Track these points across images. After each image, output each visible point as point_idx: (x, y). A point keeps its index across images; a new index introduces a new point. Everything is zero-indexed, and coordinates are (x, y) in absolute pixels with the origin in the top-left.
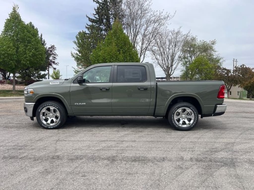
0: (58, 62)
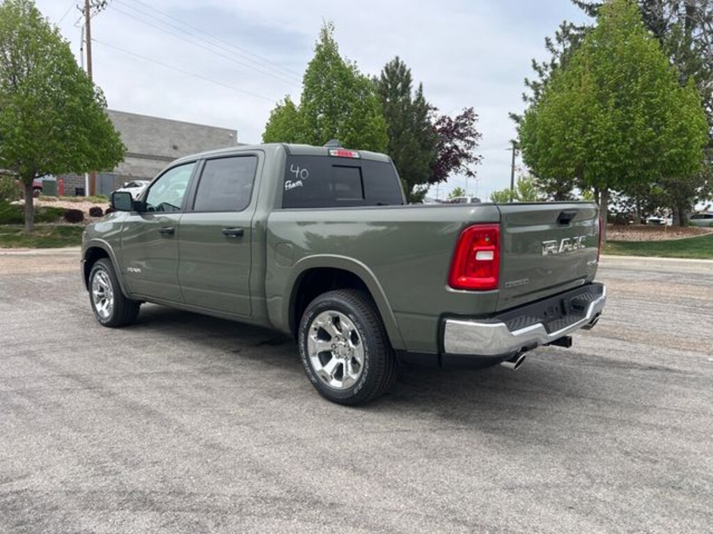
0: (480, 154)
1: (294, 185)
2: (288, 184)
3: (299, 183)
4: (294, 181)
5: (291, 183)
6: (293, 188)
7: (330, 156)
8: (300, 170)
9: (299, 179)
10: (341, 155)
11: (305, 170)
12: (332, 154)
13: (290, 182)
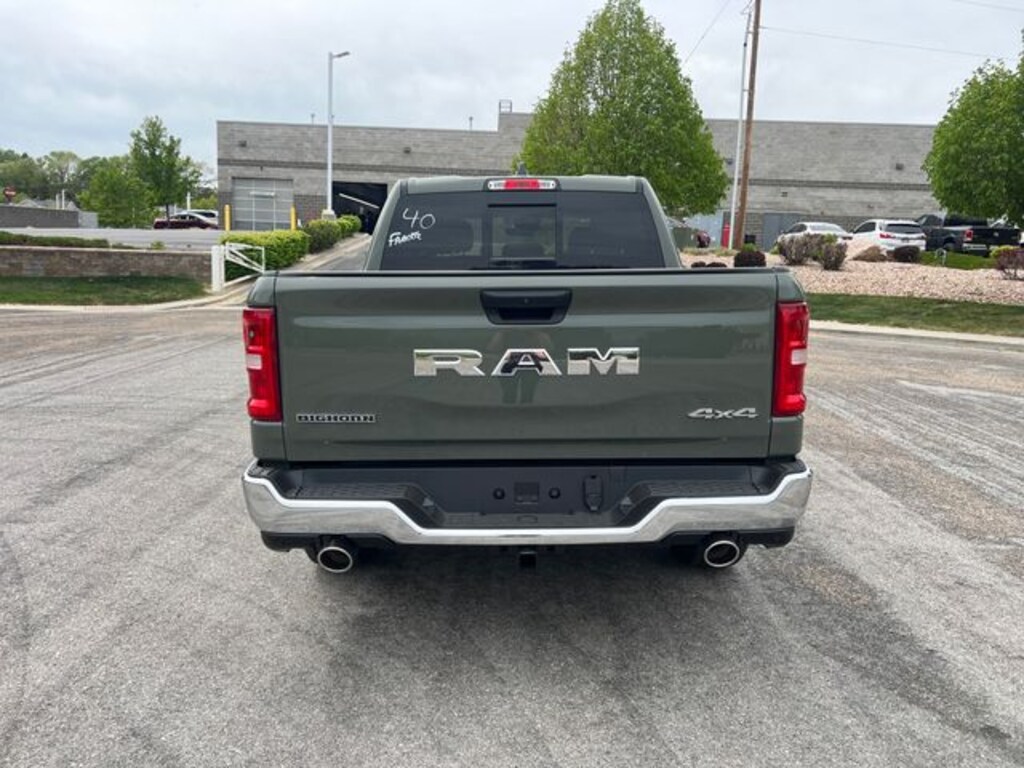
1: (405, 238)
2: (394, 237)
3: (416, 235)
4: (406, 232)
5: (401, 236)
6: (403, 243)
7: (487, 191)
8: (420, 216)
9: (416, 228)
10: (509, 188)
11: (430, 215)
12: (493, 188)
13: (399, 233)
